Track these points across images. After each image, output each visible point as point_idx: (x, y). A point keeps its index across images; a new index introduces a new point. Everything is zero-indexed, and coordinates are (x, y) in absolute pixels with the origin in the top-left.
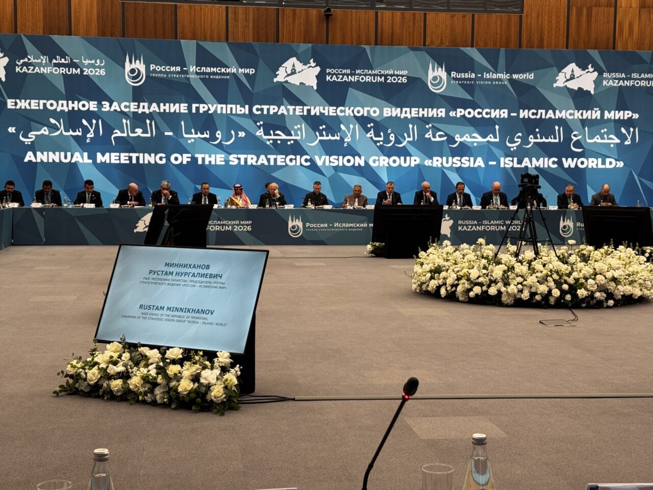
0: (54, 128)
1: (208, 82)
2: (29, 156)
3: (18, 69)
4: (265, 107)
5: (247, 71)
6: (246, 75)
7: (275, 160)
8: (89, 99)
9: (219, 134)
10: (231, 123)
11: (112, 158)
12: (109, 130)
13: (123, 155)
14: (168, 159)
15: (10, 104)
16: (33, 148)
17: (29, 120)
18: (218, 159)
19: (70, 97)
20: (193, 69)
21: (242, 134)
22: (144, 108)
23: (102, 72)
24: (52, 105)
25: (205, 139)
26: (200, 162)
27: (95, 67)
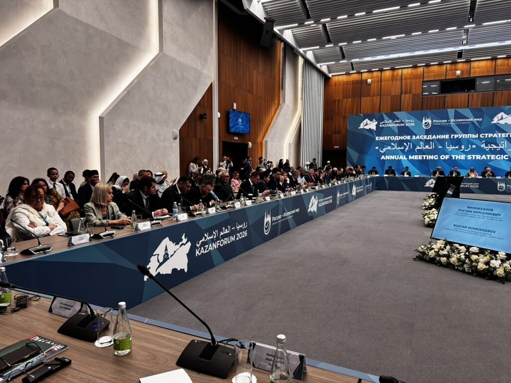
0: (394, 147)
1: (459, 125)
2: (383, 157)
3: (380, 126)
4: (486, 135)
5: (478, 119)
6: (478, 121)
7: (490, 157)
8: (407, 135)
9: (463, 147)
10: (469, 142)
11: (415, 157)
12: (414, 146)
13: (420, 156)
14: (439, 157)
15: (377, 138)
16: (384, 154)
17: (383, 144)
18: (463, 157)
19: (400, 135)
20: (452, 120)
21: (474, 146)
22: (430, 137)
23: (413, 124)
24: (392, 138)
25: (456, 149)
26: (453, 158)
27: (410, 123)
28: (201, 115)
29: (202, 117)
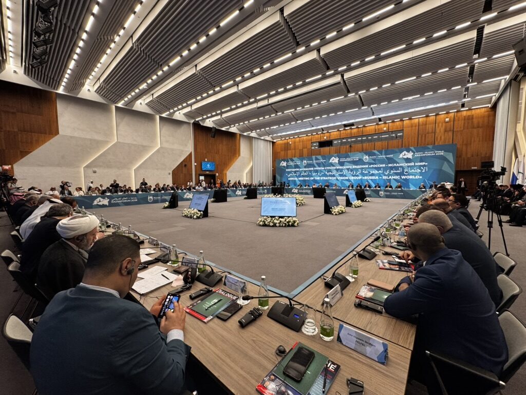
0: (293, 174)
2: (289, 179)
3: (288, 164)
4: (328, 168)
6: (324, 162)
7: (329, 178)
8: (298, 168)
9: (319, 174)
12: (301, 174)
13: (303, 178)
14: (310, 178)
15: (287, 170)
20: (314, 161)
21: (323, 173)
24: (292, 170)
25: (316, 175)
26: (316, 179)
27: (299, 163)
28: (185, 164)
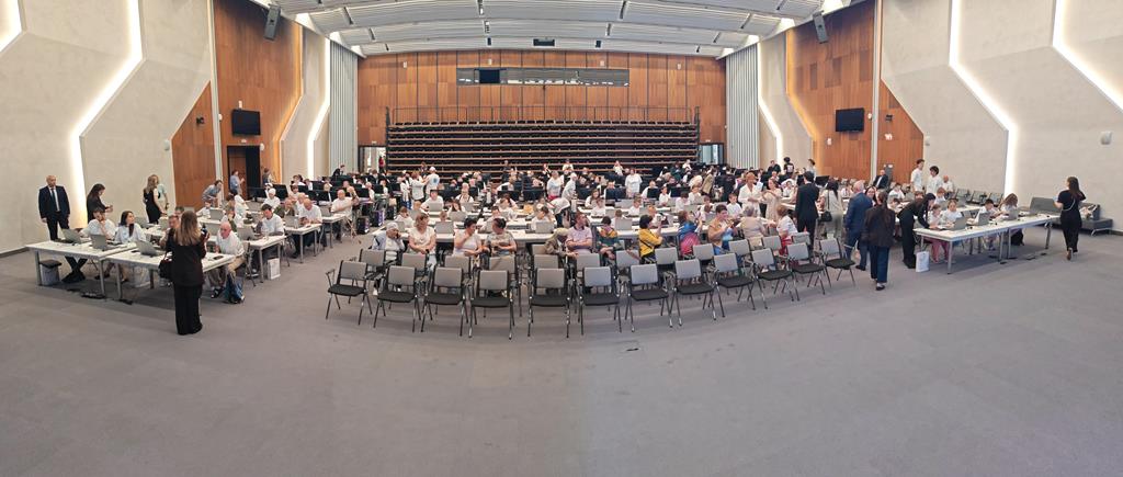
28: (198, 120)
29: (199, 121)
